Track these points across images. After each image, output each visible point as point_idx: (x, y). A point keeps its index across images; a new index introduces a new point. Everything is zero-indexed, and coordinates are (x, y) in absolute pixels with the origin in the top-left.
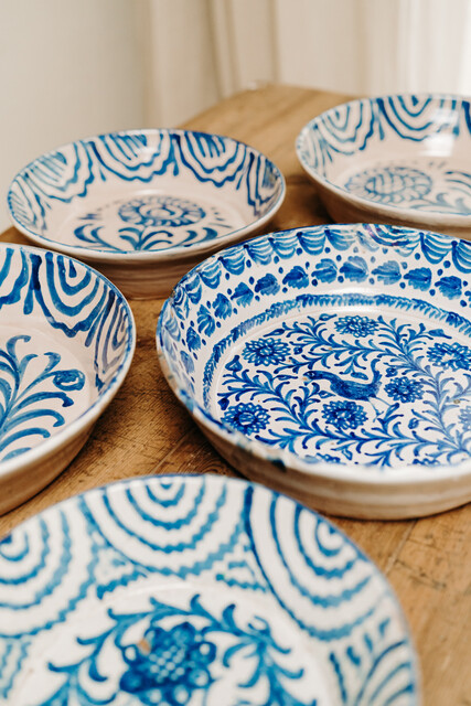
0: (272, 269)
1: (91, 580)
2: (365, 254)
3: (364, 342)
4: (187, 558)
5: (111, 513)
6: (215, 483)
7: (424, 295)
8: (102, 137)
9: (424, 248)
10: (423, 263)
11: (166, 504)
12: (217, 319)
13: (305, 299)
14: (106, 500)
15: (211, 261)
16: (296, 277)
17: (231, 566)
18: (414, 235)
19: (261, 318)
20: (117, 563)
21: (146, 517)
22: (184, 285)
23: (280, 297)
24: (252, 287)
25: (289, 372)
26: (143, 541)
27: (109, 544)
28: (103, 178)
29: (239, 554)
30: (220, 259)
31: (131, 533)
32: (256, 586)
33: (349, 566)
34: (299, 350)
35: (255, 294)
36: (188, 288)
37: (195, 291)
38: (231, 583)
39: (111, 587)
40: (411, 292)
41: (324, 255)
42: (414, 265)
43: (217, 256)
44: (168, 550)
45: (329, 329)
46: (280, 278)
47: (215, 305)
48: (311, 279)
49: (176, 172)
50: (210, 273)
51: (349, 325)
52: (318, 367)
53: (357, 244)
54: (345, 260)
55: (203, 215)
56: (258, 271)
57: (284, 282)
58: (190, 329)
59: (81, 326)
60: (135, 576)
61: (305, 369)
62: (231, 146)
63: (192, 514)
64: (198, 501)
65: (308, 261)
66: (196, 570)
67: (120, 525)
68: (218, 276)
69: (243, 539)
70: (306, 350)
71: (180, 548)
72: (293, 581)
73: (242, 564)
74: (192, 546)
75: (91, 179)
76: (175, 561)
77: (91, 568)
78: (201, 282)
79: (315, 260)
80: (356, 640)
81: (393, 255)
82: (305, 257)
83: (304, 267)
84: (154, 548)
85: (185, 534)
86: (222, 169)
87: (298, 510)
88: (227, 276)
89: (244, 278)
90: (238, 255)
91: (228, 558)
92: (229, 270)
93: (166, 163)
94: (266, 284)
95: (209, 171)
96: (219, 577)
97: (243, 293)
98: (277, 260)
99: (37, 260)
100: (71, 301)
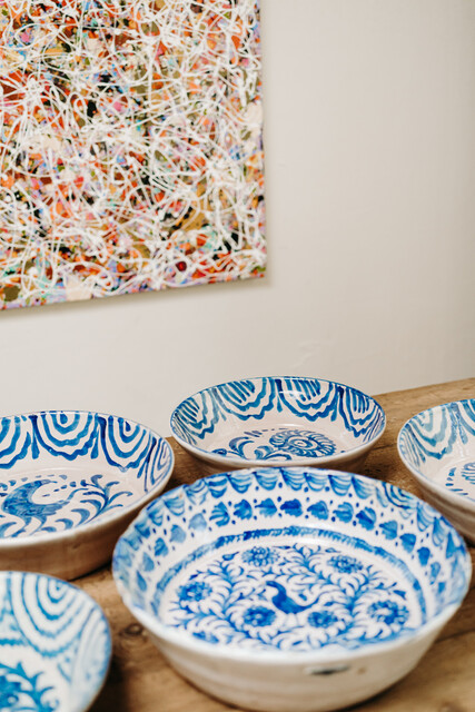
0: (300, 496)
2: (378, 509)
3: (336, 577)
4: (50, 644)
5: (22, 592)
6: (81, 598)
7: (406, 558)
8: (286, 378)
9: (418, 517)
10: (414, 529)
11: (53, 600)
12: (233, 517)
13: (321, 532)
14: (23, 582)
15: (244, 472)
16: (319, 509)
17: (66, 660)
19: (278, 532)
20: (12, 628)
21: (40, 605)
22: (208, 481)
23: (300, 521)
24: (278, 505)
25: (258, 575)
26: (32, 620)
27: (12, 613)
28: (279, 408)
29: (71, 652)
30: (255, 473)
31: (27, 611)
35: (279, 511)
36: (211, 484)
37: (219, 488)
39: (4, 643)
41: (346, 499)
42: (408, 528)
43: (253, 470)
44: (42, 633)
45: (322, 559)
46: (305, 506)
47: (236, 506)
48: (331, 515)
49: (333, 418)
50: (240, 481)
52: (281, 579)
53: (374, 497)
54: (361, 508)
55: (330, 453)
56: (288, 494)
57: (308, 510)
58: (200, 515)
60: (20, 642)
61: (271, 577)
62: (371, 406)
63: (62, 614)
64: (69, 606)
65: (333, 501)
66: (51, 655)
67: (24, 603)
68: (248, 486)
69: (76, 643)
70: (289, 566)
71: (48, 635)
74: (54, 636)
75: (269, 407)
76: (43, 643)
78: (228, 485)
79: (339, 501)
81: (397, 515)
82: (331, 495)
83: (328, 502)
84: (37, 628)
85: (53, 626)
88: (257, 488)
89: (273, 495)
90: (272, 476)
91: (66, 653)
92: (261, 484)
93: (328, 408)
94: (292, 507)
95: (355, 422)
96: (59, 666)
97: (268, 506)
98: (306, 490)
99: (154, 442)
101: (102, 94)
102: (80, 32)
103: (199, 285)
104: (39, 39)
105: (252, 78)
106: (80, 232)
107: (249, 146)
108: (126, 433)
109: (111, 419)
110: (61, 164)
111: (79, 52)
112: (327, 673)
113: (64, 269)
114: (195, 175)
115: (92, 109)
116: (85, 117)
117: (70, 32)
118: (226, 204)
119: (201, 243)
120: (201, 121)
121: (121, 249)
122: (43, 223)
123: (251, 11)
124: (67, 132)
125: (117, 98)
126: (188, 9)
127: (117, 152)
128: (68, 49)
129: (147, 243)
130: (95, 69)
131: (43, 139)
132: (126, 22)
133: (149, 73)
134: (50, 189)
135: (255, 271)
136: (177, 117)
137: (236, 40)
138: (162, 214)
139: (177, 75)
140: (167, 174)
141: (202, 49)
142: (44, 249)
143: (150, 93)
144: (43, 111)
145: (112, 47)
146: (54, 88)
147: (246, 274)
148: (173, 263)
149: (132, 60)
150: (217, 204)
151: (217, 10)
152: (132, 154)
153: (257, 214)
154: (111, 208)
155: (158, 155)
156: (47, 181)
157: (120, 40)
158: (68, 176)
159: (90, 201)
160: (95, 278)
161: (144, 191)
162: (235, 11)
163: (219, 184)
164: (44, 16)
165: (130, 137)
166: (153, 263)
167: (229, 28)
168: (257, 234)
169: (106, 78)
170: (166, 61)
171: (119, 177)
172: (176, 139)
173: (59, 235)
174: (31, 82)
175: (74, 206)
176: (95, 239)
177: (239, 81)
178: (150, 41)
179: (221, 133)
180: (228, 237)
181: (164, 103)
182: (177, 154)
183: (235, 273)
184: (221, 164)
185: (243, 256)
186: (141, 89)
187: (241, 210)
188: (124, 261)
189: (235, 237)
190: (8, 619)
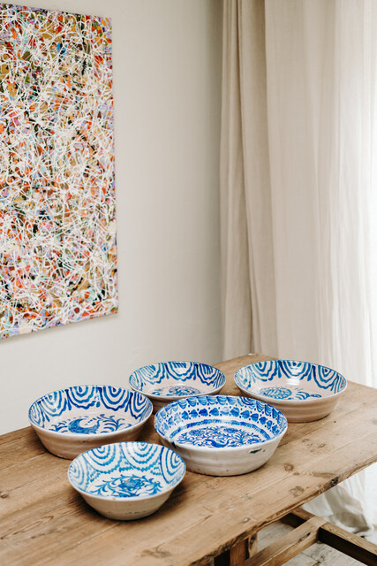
0: (206, 407)
1: (118, 466)
2: (239, 407)
3: (230, 435)
4: (145, 466)
5: (127, 449)
6: (155, 446)
7: (255, 423)
8: (170, 363)
9: (257, 407)
10: (257, 412)
11: (141, 450)
12: (182, 419)
13: (217, 420)
14: (127, 446)
16: (215, 411)
17: (155, 469)
18: (255, 402)
19: (199, 423)
20: (126, 463)
21: (136, 452)
22: (171, 405)
23: (207, 418)
24: (198, 412)
25: (200, 438)
26: (134, 459)
27: (125, 457)
28: (168, 377)
31: (132, 456)
32: (159, 474)
33: (179, 464)
34: (207, 434)
35: (199, 414)
36: (173, 406)
37: (176, 407)
38: (154, 474)
39: (123, 469)
40: (252, 422)
41: (225, 406)
42: (254, 412)
44: (140, 462)
45: (221, 430)
46: (209, 411)
47: (182, 414)
48: (220, 413)
49: (195, 379)
50: (182, 404)
51: (227, 430)
52: (210, 438)
53: (237, 403)
54: (232, 408)
56: (201, 407)
57: (210, 413)
58: (171, 418)
59: (140, 415)
60: (130, 468)
61: (206, 438)
62: (214, 370)
63: (148, 453)
64: (150, 450)
65: (220, 407)
66: (146, 469)
67: (129, 453)
68: (185, 405)
69: (159, 461)
70: (210, 434)
71: (143, 462)
72: (168, 471)
73: (157, 468)
74: (146, 462)
75: (163, 377)
76: (141, 466)
77: (119, 462)
78: (179, 405)
79: (222, 407)
81: (248, 408)
82: (219, 405)
83: (218, 409)
85: (145, 459)
86: (210, 378)
87: (173, 453)
88: (189, 406)
89: (195, 408)
90: (194, 400)
91: (154, 466)
92: (190, 404)
93: (191, 375)
94: (204, 412)
95: (206, 379)
96: (151, 472)
97: (194, 413)
98: (208, 404)
99: (132, 394)
100: (138, 408)
101: (41, 221)
102: (31, 190)
103: (86, 319)
104: (11, 194)
105: (111, 208)
106: (28, 295)
107: (110, 243)
108: (114, 393)
109: (105, 388)
110: (19, 259)
111: (30, 200)
112: (255, 452)
113: (18, 317)
114: (84, 260)
115: (35, 229)
116: (32, 233)
117: (26, 190)
118: (100, 275)
119: (87, 297)
120: (87, 232)
121: (47, 303)
122: (9, 291)
123: (111, 175)
124: (23, 242)
125: (48, 222)
126: (82, 176)
127: (47, 250)
128: (25, 198)
129: (60, 299)
130: (37, 208)
131: (11, 246)
132: (53, 183)
133: (63, 209)
134: (14, 273)
135: (112, 310)
136: (76, 231)
137: (104, 190)
138: (68, 282)
139: (76, 209)
140: (71, 261)
141: (89, 195)
142: (9, 306)
143: (63, 219)
144: (12, 232)
145: (46, 196)
146: (17, 219)
147: (108, 312)
148: (73, 309)
149: (55, 203)
150: (95, 275)
151: (95, 176)
152: (54, 251)
153: (114, 279)
154: (43, 281)
155: (67, 251)
156: (12, 268)
157: (50, 193)
158: (23, 265)
159: (33, 278)
160: (34, 320)
161: (60, 270)
162: (104, 175)
163: (95, 264)
164: (14, 182)
165: (53, 242)
166: (63, 309)
167: (101, 184)
168: (114, 290)
169: (42, 213)
170: (71, 202)
171: (47, 264)
172: (76, 242)
173: (17, 298)
174: (7, 217)
175: (25, 281)
176: (34, 299)
177: (106, 210)
178: (64, 192)
179: (97, 238)
180: (100, 292)
181: (70, 223)
182: (76, 249)
183: (103, 312)
184: (97, 254)
185: (107, 302)
186: (59, 217)
187: (106, 277)
188: (48, 310)
189: (103, 292)
190: (124, 460)
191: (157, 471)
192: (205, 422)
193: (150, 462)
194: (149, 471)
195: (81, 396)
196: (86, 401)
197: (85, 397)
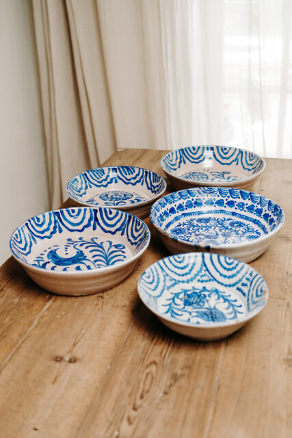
0: (173, 205)
1: (165, 285)
2: (201, 197)
3: (208, 224)
4: (189, 277)
5: (166, 266)
6: (193, 255)
7: (223, 208)
8: (88, 172)
9: (220, 193)
10: (221, 198)
11: (180, 262)
13: (184, 215)
14: (164, 263)
16: (180, 207)
17: (201, 277)
18: (216, 189)
19: (172, 222)
20: (170, 280)
21: (175, 267)
23: (176, 215)
24: (168, 212)
25: (189, 235)
26: (176, 273)
27: (167, 275)
28: (90, 187)
29: (203, 272)
30: (159, 202)
31: (172, 271)
32: (210, 280)
33: (237, 265)
34: (189, 229)
35: (169, 214)
36: (153, 211)
37: (155, 212)
38: (202, 282)
39: (170, 287)
40: (218, 208)
41: (188, 199)
42: (217, 199)
43: (157, 201)
44: (183, 275)
45: (195, 223)
46: (175, 208)
47: (160, 217)
48: (185, 208)
49: (116, 182)
50: (157, 207)
51: (200, 220)
52: (197, 233)
53: (198, 194)
54: (195, 200)
55: (132, 196)
56: (169, 206)
57: (177, 209)
59: (118, 230)
60: (175, 284)
61: (193, 234)
62: (137, 170)
63: (188, 264)
64: (189, 259)
65: (183, 202)
66: (192, 280)
67: (169, 269)
69: (204, 268)
70: (191, 229)
71: (186, 274)
72: (221, 275)
73: (205, 275)
74: (189, 273)
75: (86, 188)
76: (185, 278)
77: (164, 282)
78: (156, 210)
79: (185, 201)
80: (244, 281)
81: (210, 197)
82: (182, 200)
83: (182, 204)
84: (179, 275)
86: (134, 178)
87: (219, 256)
88: (161, 208)
89: (165, 209)
91: (200, 274)
92: (161, 206)
93: (112, 180)
94: (172, 210)
95: (130, 180)
96: (199, 281)
97: (166, 214)
98: (174, 202)
99: (96, 211)
100: (111, 222)
190: (167, 278)
191: (205, 278)
192: (177, 219)
193: (194, 272)
194: (195, 281)
195: (41, 226)
196: (47, 229)
197: (45, 226)
